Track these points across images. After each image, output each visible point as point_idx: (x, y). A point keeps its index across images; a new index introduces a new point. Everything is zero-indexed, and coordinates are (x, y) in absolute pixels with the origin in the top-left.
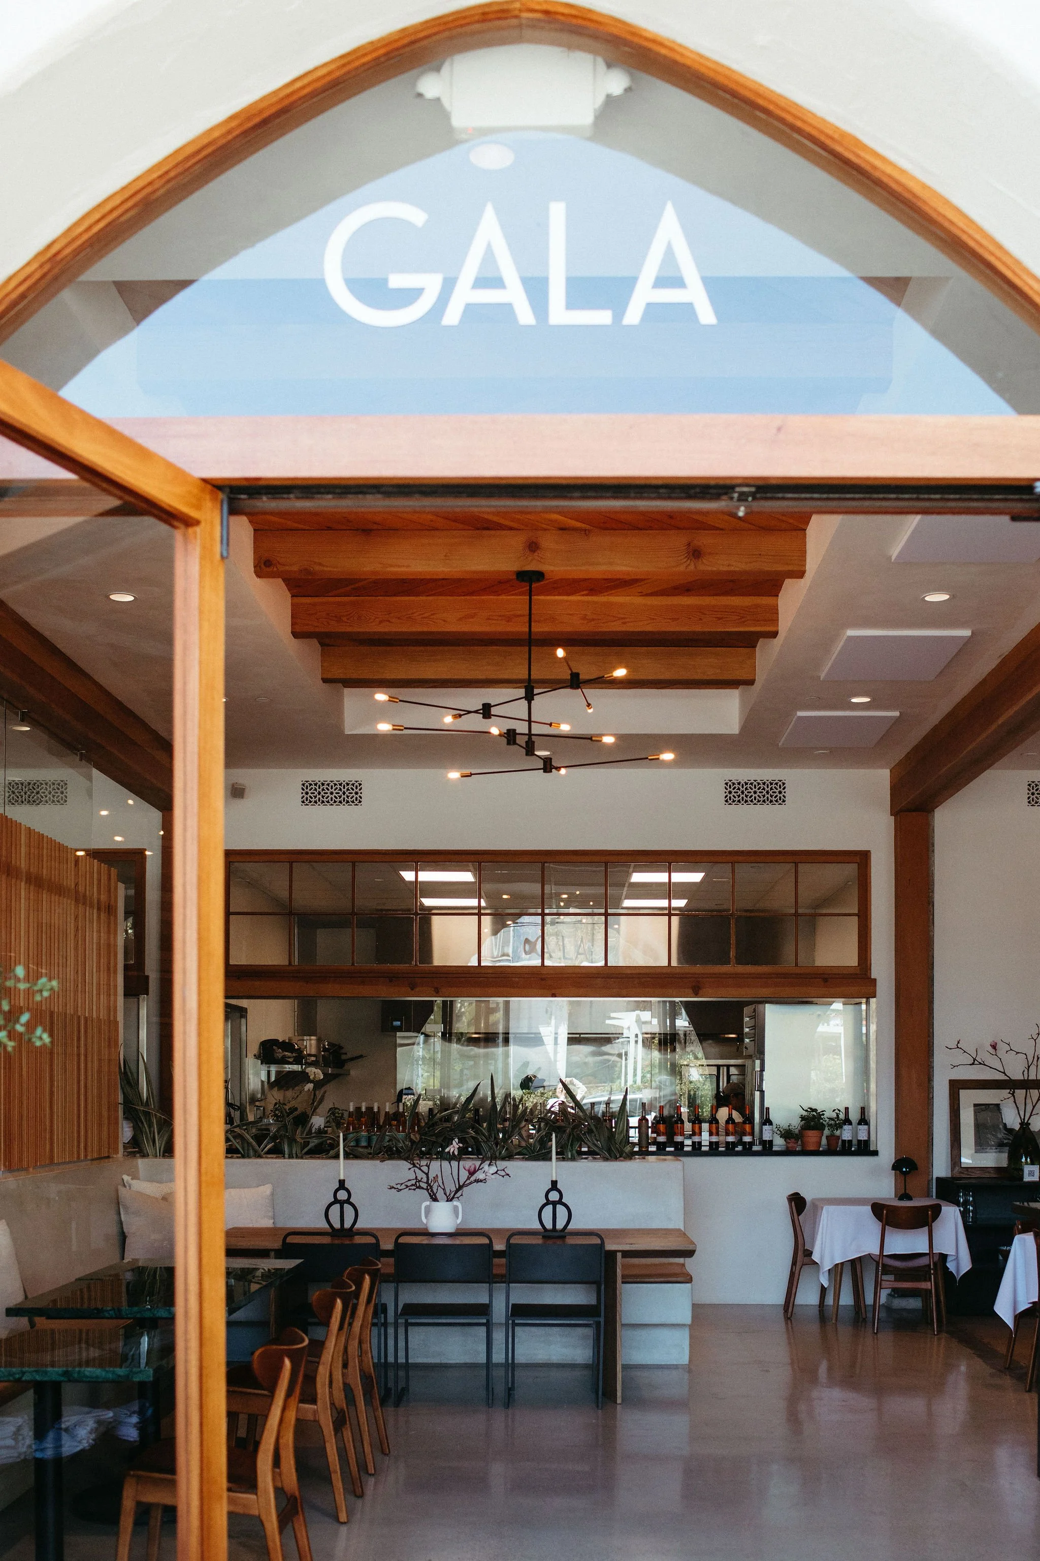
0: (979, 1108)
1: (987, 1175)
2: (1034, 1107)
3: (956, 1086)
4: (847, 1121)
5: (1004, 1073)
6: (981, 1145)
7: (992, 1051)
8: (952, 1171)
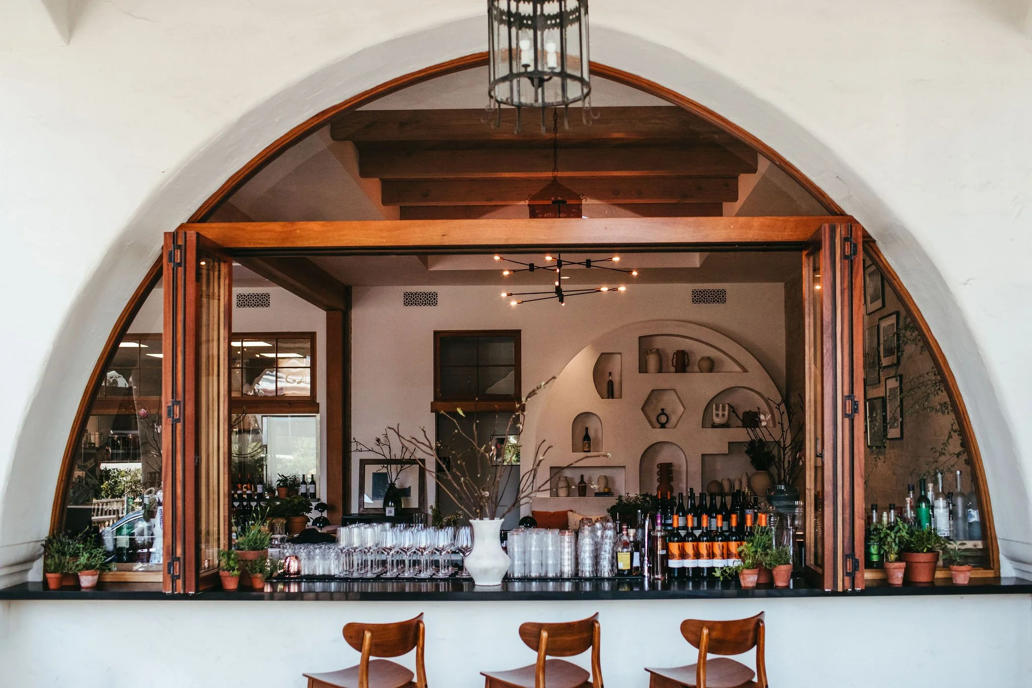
0: (376, 475)
1: (378, 512)
2: (398, 474)
3: (363, 463)
4: (304, 482)
5: (384, 455)
6: (375, 496)
7: (378, 443)
8: (359, 510)
